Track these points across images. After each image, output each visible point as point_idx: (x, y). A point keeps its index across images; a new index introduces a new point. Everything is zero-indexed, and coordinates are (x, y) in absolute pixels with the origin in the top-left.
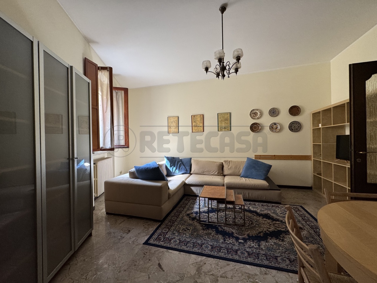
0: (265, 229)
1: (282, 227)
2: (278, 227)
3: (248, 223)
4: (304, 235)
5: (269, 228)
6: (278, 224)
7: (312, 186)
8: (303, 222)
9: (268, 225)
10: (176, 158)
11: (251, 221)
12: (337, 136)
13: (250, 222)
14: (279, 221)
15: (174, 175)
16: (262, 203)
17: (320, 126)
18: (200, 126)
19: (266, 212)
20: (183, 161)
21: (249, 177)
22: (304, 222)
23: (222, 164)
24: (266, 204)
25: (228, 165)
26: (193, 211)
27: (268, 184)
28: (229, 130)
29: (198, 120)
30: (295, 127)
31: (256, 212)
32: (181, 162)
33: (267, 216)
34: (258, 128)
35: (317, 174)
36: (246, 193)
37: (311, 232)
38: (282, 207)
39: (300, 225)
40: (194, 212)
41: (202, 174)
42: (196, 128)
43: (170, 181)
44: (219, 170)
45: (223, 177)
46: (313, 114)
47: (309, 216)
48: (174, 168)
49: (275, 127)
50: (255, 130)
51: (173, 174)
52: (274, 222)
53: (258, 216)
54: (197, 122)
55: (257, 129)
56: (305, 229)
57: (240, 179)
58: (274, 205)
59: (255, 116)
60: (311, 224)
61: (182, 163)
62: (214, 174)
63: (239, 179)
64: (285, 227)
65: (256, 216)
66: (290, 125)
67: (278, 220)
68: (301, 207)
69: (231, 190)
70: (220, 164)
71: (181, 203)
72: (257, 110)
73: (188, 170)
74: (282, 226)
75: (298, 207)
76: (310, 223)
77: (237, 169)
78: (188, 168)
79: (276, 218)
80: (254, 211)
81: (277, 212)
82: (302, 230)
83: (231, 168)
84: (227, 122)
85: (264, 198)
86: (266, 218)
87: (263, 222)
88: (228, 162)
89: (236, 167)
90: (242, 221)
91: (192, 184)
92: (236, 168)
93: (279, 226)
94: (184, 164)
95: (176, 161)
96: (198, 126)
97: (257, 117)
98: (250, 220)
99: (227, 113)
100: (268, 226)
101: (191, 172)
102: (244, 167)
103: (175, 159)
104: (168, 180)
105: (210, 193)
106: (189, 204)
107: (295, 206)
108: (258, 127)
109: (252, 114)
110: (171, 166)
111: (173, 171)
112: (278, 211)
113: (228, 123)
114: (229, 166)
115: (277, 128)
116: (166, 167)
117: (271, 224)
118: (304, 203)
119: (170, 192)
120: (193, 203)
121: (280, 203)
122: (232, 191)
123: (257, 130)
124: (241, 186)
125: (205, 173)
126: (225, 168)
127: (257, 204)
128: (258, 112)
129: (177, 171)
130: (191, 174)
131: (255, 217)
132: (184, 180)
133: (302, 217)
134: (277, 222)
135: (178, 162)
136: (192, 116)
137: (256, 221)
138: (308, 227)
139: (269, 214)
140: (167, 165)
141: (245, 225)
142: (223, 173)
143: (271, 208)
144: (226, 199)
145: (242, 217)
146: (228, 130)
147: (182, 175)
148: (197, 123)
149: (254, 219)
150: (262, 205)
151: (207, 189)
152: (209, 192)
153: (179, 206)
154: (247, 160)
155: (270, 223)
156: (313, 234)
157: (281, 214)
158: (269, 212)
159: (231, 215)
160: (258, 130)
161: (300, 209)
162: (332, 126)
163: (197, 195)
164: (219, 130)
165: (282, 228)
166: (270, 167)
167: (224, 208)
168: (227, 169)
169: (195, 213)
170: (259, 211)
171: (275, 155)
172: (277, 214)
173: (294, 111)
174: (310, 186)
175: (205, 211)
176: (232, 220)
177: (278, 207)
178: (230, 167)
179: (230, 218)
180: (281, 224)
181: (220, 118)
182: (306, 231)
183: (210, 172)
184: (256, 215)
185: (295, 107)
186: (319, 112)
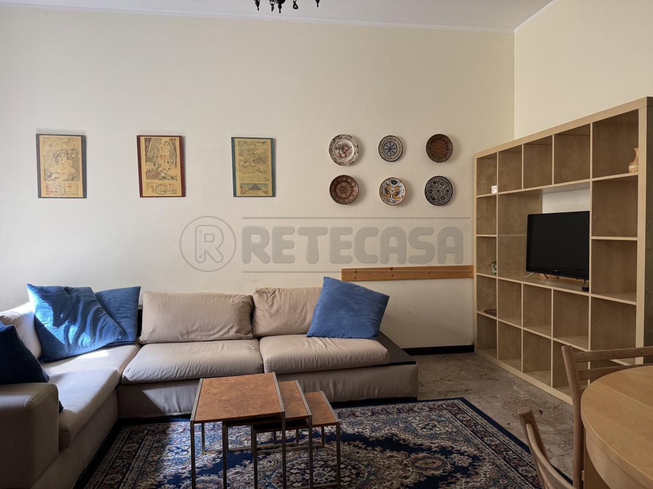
0: (395, 482)
1: (435, 466)
2: (426, 469)
3: (349, 476)
4: (488, 476)
5: (406, 478)
6: (424, 458)
7: (473, 343)
8: (476, 441)
9: (401, 467)
10: (77, 290)
11: (355, 468)
12: (529, 216)
13: (353, 471)
14: (422, 451)
15: (71, 353)
16: (370, 408)
17: (495, 190)
18: (172, 178)
19: (385, 431)
20: (106, 300)
21: (332, 334)
22: (478, 441)
23: (249, 300)
24: (380, 407)
25: (271, 303)
26: (161, 476)
27: (386, 350)
28: (270, 193)
29: (161, 153)
30: (438, 191)
31: (360, 437)
32: (99, 306)
33: (391, 443)
34: (352, 191)
35: (486, 312)
36: (328, 384)
37: (498, 462)
38: (422, 409)
39: (472, 450)
40: (165, 477)
41: (181, 340)
42: (156, 182)
43: (59, 377)
44: (240, 320)
45: (255, 341)
46: (478, 159)
47: (485, 422)
48: (73, 330)
49: (393, 189)
50: (344, 196)
51: (66, 351)
52: (413, 456)
53: (369, 449)
54: (161, 161)
55: (350, 195)
56: (484, 459)
57: (309, 343)
58: (400, 406)
59: (343, 155)
60: (493, 441)
61: (105, 307)
62: (226, 336)
63: (307, 345)
64: (441, 462)
65: (365, 449)
66: (429, 185)
67: (419, 449)
68: (462, 400)
69: (292, 382)
70: (245, 300)
71: (111, 455)
72: (350, 137)
73: (131, 331)
74: (434, 463)
75: (456, 401)
76: (491, 441)
77: (297, 312)
78: (128, 325)
79: (415, 444)
80: (354, 434)
81: (413, 424)
82: (480, 463)
83: (277, 311)
84: (262, 167)
85: (376, 392)
86: (392, 450)
87: (387, 463)
88: (269, 295)
89: (293, 308)
90: (329, 474)
91: (151, 378)
92: (295, 311)
93: (426, 464)
94: (113, 310)
95: (78, 300)
96: (163, 175)
97: (349, 158)
98: (350, 464)
99: (263, 140)
100: (401, 472)
101: (141, 338)
102: (317, 306)
103: (74, 295)
104: (50, 376)
105: (228, 401)
106: (142, 453)
107: (450, 402)
108: (352, 187)
109: (336, 148)
110: (57, 323)
111: (67, 337)
112: (416, 422)
113: (265, 172)
114: (272, 305)
115: (398, 193)
116: (38, 326)
117: (406, 465)
118: (466, 390)
119: (68, 423)
120: (156, 445)
121: (414, 400)
122: (295, 384)
123: (347, 198)
124: (315, 364)
125: (192, 337)
126: (259, 313)
127: (358, 410)
128: (352, 146)
129: (86, 338)
130: (141, 345)
131: (363, 453)
132: (116, 368)
133: (470, 426)
134: (421, 455)
135: (88, 305)
136: (139, 138)
137: (366, 463)
138: (489, 451)
139: (396, 435)
140: (40, 320)
141: (342, 483)
142: (252, 331)
143: (395, 416)
144: (284, 413)
145: (326, 462)
146: (266, 192)
147: (105, 353)
148: (160, 165)
149: (360, 459)
150: (373, 414)
151: (215, 391)
152: (224, 398)
153: (103, 466)
154: (324, 285)
155: (405, 462)
156: (505, 468)
157: (425, 428)
158: (395, 430)
159: (294, 462)
160: (351, 198)
161: (461, 407)
162: (523, 190)
163: (169, 414)
164: (238, 193)
165: (435, 469)
166: (385, 299)
167: (265, 443)
168: (267, 315)
169: (169, 482)
170: (367, 432)
171: (392, 269)
172: (414, 432)
173: (438, 149)
174: (469, 344)
175: (205, 466)
176: (299, 477)
177: (412, 410)
178: (275, 308)
179: (293, 471)
180: (430, 458)
181: (241, 155)
182: (489, 462)
183: (210, 330)
184: (363, 447)
185: (440, 139)
186: (492, 157)
